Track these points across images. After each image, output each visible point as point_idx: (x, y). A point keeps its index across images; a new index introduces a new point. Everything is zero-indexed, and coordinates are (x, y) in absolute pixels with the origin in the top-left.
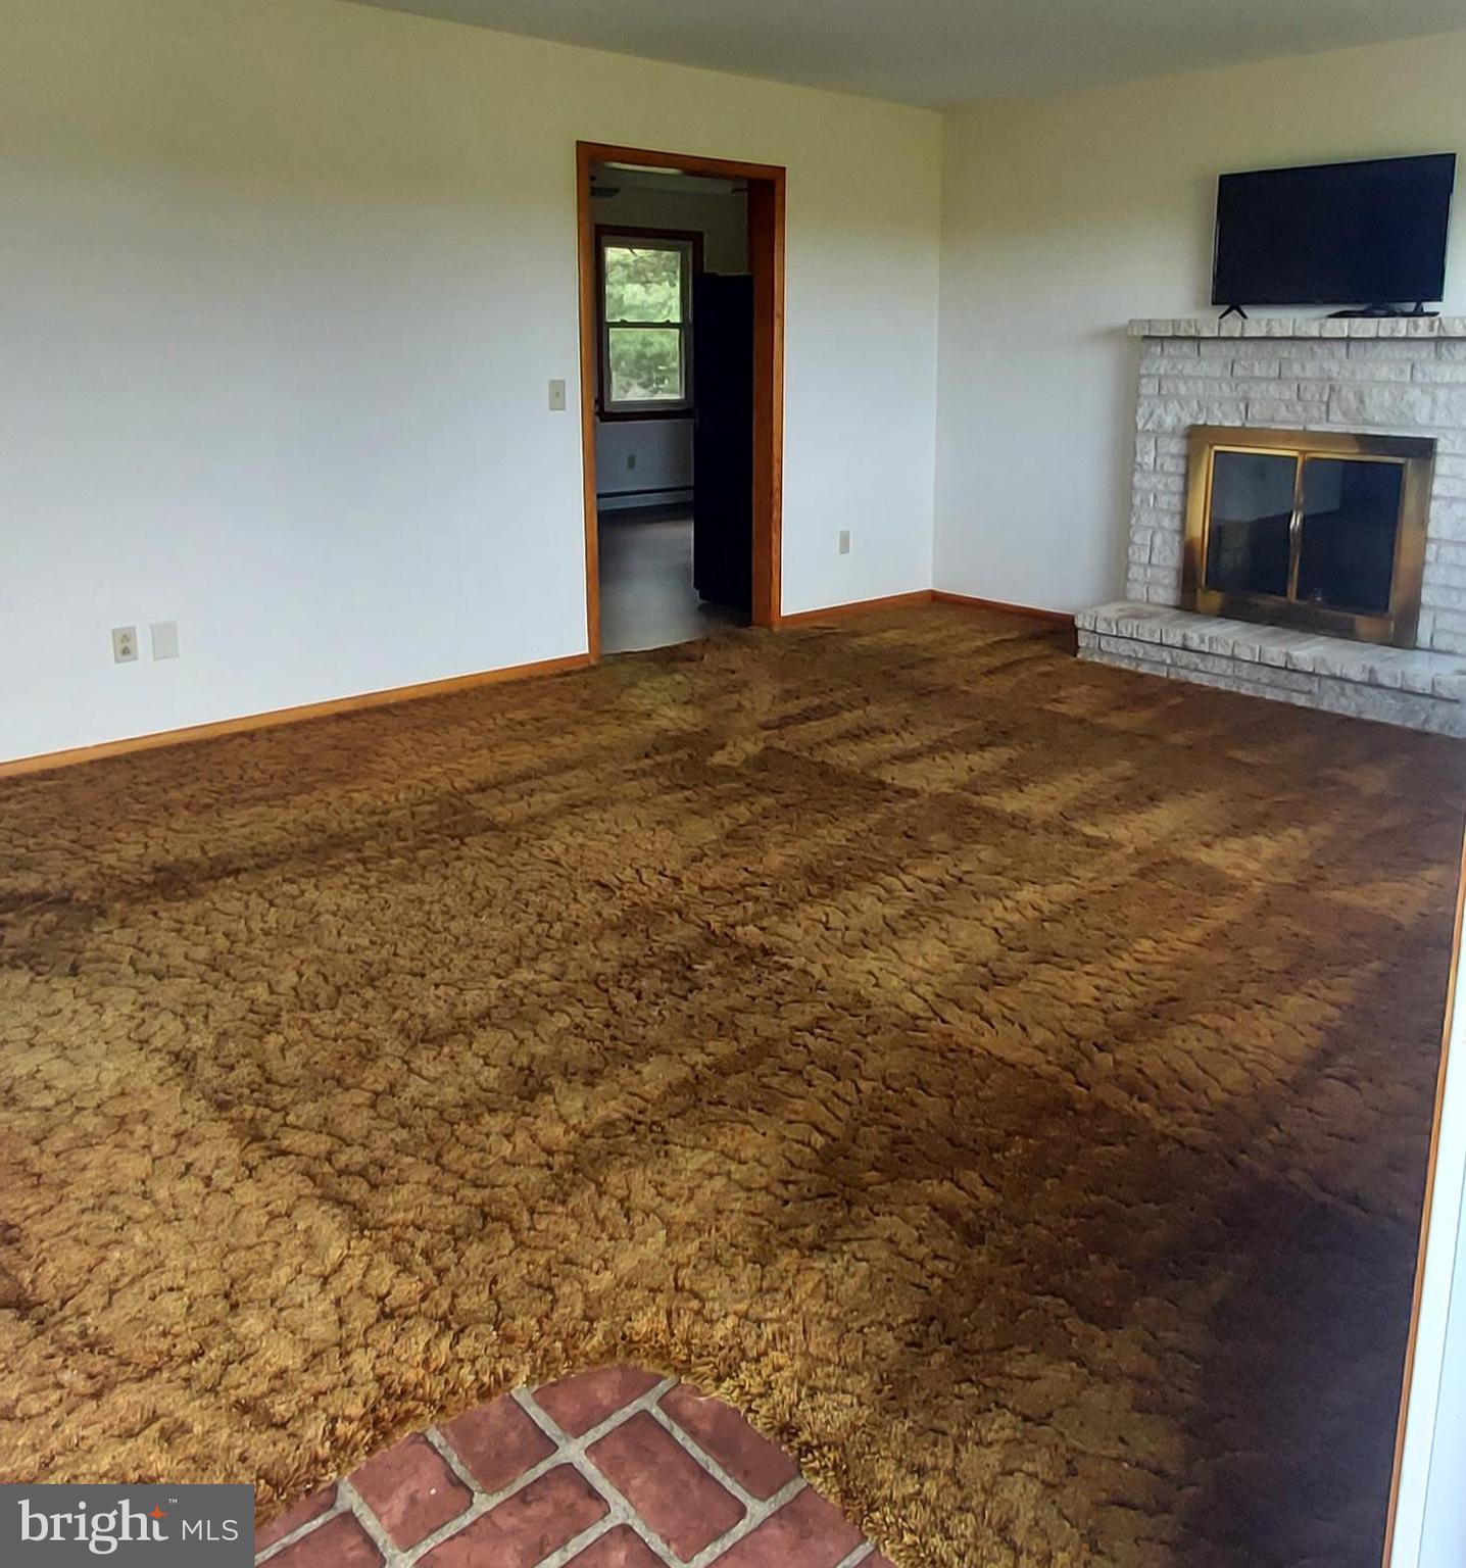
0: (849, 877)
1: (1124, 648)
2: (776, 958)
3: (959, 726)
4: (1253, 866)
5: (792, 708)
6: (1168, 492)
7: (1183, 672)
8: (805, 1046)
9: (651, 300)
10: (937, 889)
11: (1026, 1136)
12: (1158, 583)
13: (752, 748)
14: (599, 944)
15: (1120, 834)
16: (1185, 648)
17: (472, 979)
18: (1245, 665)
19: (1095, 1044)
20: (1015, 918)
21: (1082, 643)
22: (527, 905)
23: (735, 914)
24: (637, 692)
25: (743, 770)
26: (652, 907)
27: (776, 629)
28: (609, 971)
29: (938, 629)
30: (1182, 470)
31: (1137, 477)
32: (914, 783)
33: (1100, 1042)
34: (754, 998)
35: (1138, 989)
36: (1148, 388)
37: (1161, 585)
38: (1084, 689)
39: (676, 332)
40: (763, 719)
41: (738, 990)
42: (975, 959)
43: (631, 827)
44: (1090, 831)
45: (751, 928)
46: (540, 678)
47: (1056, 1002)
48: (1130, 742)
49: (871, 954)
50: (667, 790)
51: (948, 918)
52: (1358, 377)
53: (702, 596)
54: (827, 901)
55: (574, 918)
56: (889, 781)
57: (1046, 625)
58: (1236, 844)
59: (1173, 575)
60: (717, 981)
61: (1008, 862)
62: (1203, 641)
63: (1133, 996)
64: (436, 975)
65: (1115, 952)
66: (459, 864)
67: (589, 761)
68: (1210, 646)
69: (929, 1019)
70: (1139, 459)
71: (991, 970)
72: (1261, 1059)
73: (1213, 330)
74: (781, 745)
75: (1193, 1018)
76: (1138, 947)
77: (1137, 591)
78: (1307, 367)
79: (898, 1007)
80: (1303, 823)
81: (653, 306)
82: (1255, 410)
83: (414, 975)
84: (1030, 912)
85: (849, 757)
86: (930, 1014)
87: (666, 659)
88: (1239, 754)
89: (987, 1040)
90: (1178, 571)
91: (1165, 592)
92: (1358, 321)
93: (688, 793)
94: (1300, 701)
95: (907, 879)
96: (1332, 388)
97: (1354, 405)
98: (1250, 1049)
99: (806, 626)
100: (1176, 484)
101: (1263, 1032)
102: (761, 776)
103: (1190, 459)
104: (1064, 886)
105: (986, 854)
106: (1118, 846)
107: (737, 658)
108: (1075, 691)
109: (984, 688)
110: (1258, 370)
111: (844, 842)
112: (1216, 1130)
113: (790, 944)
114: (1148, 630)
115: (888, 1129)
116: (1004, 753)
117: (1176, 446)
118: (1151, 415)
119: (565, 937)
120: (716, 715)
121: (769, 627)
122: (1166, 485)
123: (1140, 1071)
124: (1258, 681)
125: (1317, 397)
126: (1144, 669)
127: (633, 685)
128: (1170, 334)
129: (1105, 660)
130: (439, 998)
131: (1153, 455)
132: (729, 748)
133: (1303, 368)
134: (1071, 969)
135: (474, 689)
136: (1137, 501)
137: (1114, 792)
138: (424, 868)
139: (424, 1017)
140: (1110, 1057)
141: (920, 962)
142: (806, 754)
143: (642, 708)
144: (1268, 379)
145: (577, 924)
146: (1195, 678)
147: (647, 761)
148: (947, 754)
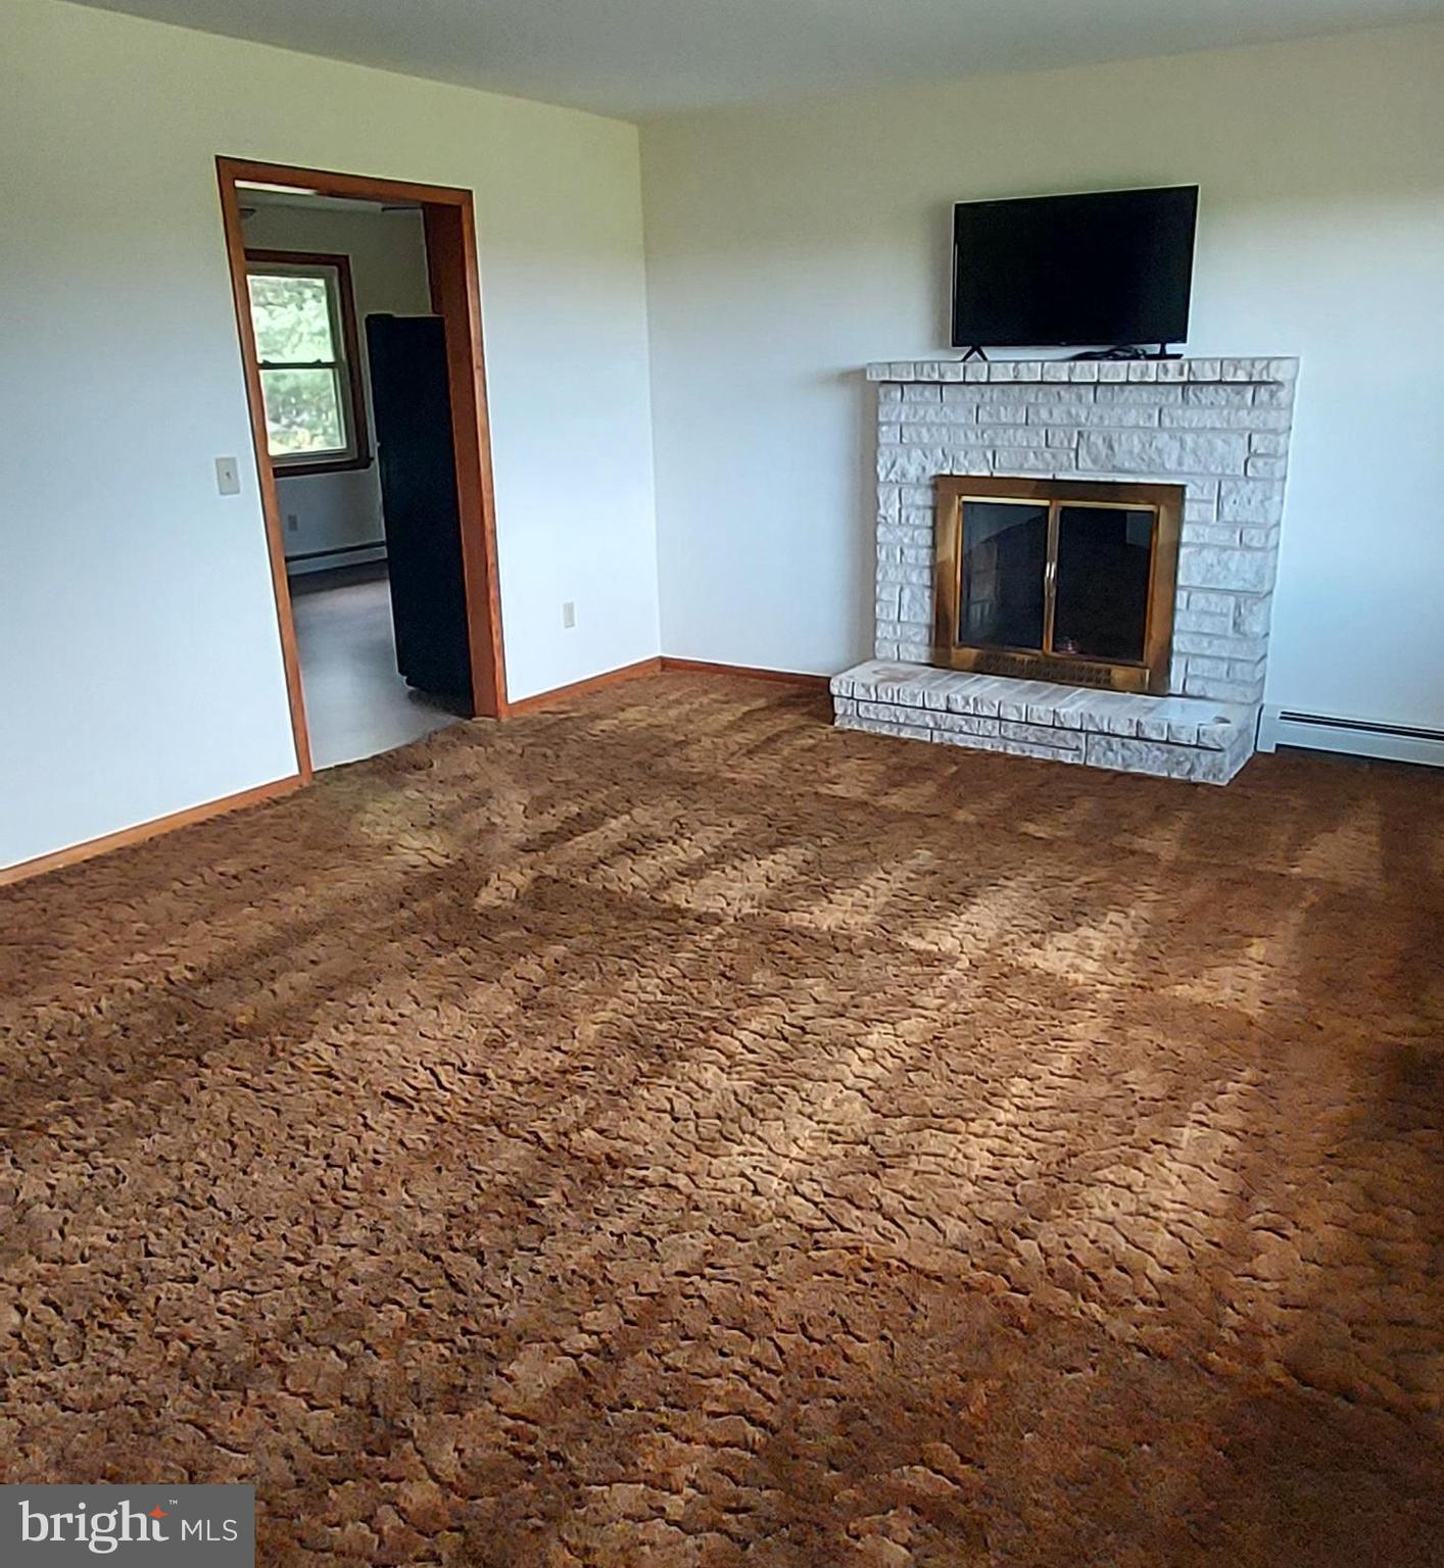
0: (680, 1044)
1: (885, 714)
2: (630, 1171)
3: (740, 823)
4: (1091, 966)
5: (549, 821)
6: (914, 544)
7: (947, 735)
8: (700, 1297)
9: (277, 325)
10: (781, 1045)
11: (984, 1378)
12: (908, 640)
13: (520, 879)
14: (412, 1187)
15: (948, 944)
16: (949, 711)
17: (263, 1272)
18: (1011, 725)
19: (1014, 1230)
20: (875, 1071)
21: (839, 710)
22: (307, 1144)
23: (566, 1116)
24: (369, 817)
25: (518, 912)
26: (461, 1120)
27: (505, 719)
28: (436, 1229)
29: (678, 702)
30: (929, 522)
31: (881, 530)
32: (715, 905)
33: (1018, 1226)
34: (620, 1236)
35: (1033, 1146)
36: (887, 435)
37: (913, 642)
38: (853, 764)
39: (329, 371)
40: (523, 838)
41: (598, 1228)
42: (851, 1138)
43: (408, 1008)
44: (917, 944)
45: (588, 1133)
46: (245, 811)
47: (957, 1181)
48: (922, 823)
49: (737, 1149)
50: (434, 950)
51: (808, 1085)
52: (1106, 423)
53: (409, 682)
54: (664, 1080)
55: (371, 1154)
56: (684, 905)
57: (792, 689)
58: (1065, 940)
59: (925, 632)
60: (569, 1217)
61: (845, 997)
62: (968, 703)
63: (1031, 1157)
64: (212, 1277)
65: (993, 1100)
66: (205, 1096)
67: (333, 922)
68: (975, 708)
69: (827, 1230)
70: (882, 511)
71: (872, 1148)
72: (1183, 1217)
73: (957, 374)
74: (550, 871)
75: (1100, 1174)
76: (1014, 1090)
77: (885, 650)
78: (1055, 411)
79: (788, 1218)
80: (1123, 908)
81: (280, 333)
82: (1002, 456)
83: (184, 1280)
84: (889, 1062)
85: (632, 877)
86: (826, 1223)
87: (387, 769)
88: (1031, 828)
89: (899, 1247)
90: (930, 627)
91: (918, 649)
92: (1107, 364)
93: (462, 951)
94: (1068, 758)
95: (743, 1035)
96: (1080, 434)
97: (1104, 451)
98: (1169, 1205)
99: (535, 711)
100: (925, 537)
101: (1174, 1179)
102: (541, 916)
103: (938, 511)
104: (913, 1020)
105: (819, 989)
106: (951, 960)
107: (468, 758)
108: (844, 767)
109: (750, 772)
110: (1005, 416)
111: (660, 997)
112: (1172, 1324)
113: (639, 1150)
114: (910, 692)
115: (831, 1402)
116: (797, 854)
117: (923, 497)
118: (893, 465)
119: (369, 1186)
120: (468, 840)
121: (495, 715)
122: (912, 538)
123: (1071, 1257)
124: (1025, 741)
125: (1066, 443)
126: (906, 734)
127: (358, 808)
128: (912, 379)
129: (865, 727)
130: (222, 1311)
131: (898, 506)
132: (494, 881)
133: (1051, 413)
134: (955, 1132)
135: (165, 836)
136: (882, 556)
137: (925, 891)
138: (157, 1110)
139: (210, 1346)
140: (1035, 1244)
141: (795, 1152)
142: (582, 880)
143: (377, 840)
144: (1015, 426)
145: (377, 1162)
146: (959, 740)
147: (405, 913)
148: (737, 863)
